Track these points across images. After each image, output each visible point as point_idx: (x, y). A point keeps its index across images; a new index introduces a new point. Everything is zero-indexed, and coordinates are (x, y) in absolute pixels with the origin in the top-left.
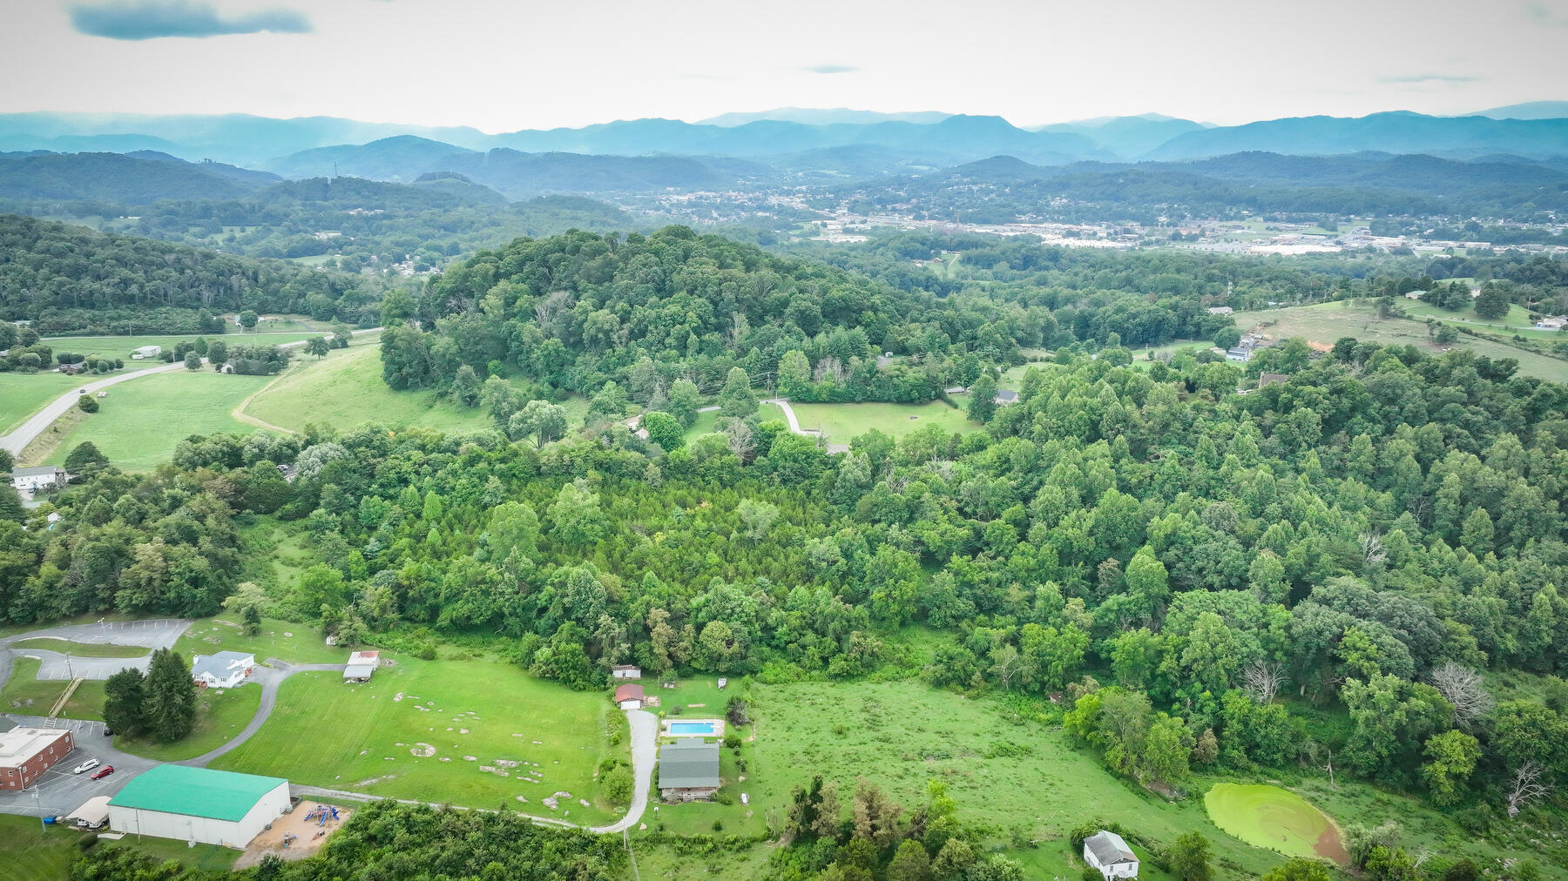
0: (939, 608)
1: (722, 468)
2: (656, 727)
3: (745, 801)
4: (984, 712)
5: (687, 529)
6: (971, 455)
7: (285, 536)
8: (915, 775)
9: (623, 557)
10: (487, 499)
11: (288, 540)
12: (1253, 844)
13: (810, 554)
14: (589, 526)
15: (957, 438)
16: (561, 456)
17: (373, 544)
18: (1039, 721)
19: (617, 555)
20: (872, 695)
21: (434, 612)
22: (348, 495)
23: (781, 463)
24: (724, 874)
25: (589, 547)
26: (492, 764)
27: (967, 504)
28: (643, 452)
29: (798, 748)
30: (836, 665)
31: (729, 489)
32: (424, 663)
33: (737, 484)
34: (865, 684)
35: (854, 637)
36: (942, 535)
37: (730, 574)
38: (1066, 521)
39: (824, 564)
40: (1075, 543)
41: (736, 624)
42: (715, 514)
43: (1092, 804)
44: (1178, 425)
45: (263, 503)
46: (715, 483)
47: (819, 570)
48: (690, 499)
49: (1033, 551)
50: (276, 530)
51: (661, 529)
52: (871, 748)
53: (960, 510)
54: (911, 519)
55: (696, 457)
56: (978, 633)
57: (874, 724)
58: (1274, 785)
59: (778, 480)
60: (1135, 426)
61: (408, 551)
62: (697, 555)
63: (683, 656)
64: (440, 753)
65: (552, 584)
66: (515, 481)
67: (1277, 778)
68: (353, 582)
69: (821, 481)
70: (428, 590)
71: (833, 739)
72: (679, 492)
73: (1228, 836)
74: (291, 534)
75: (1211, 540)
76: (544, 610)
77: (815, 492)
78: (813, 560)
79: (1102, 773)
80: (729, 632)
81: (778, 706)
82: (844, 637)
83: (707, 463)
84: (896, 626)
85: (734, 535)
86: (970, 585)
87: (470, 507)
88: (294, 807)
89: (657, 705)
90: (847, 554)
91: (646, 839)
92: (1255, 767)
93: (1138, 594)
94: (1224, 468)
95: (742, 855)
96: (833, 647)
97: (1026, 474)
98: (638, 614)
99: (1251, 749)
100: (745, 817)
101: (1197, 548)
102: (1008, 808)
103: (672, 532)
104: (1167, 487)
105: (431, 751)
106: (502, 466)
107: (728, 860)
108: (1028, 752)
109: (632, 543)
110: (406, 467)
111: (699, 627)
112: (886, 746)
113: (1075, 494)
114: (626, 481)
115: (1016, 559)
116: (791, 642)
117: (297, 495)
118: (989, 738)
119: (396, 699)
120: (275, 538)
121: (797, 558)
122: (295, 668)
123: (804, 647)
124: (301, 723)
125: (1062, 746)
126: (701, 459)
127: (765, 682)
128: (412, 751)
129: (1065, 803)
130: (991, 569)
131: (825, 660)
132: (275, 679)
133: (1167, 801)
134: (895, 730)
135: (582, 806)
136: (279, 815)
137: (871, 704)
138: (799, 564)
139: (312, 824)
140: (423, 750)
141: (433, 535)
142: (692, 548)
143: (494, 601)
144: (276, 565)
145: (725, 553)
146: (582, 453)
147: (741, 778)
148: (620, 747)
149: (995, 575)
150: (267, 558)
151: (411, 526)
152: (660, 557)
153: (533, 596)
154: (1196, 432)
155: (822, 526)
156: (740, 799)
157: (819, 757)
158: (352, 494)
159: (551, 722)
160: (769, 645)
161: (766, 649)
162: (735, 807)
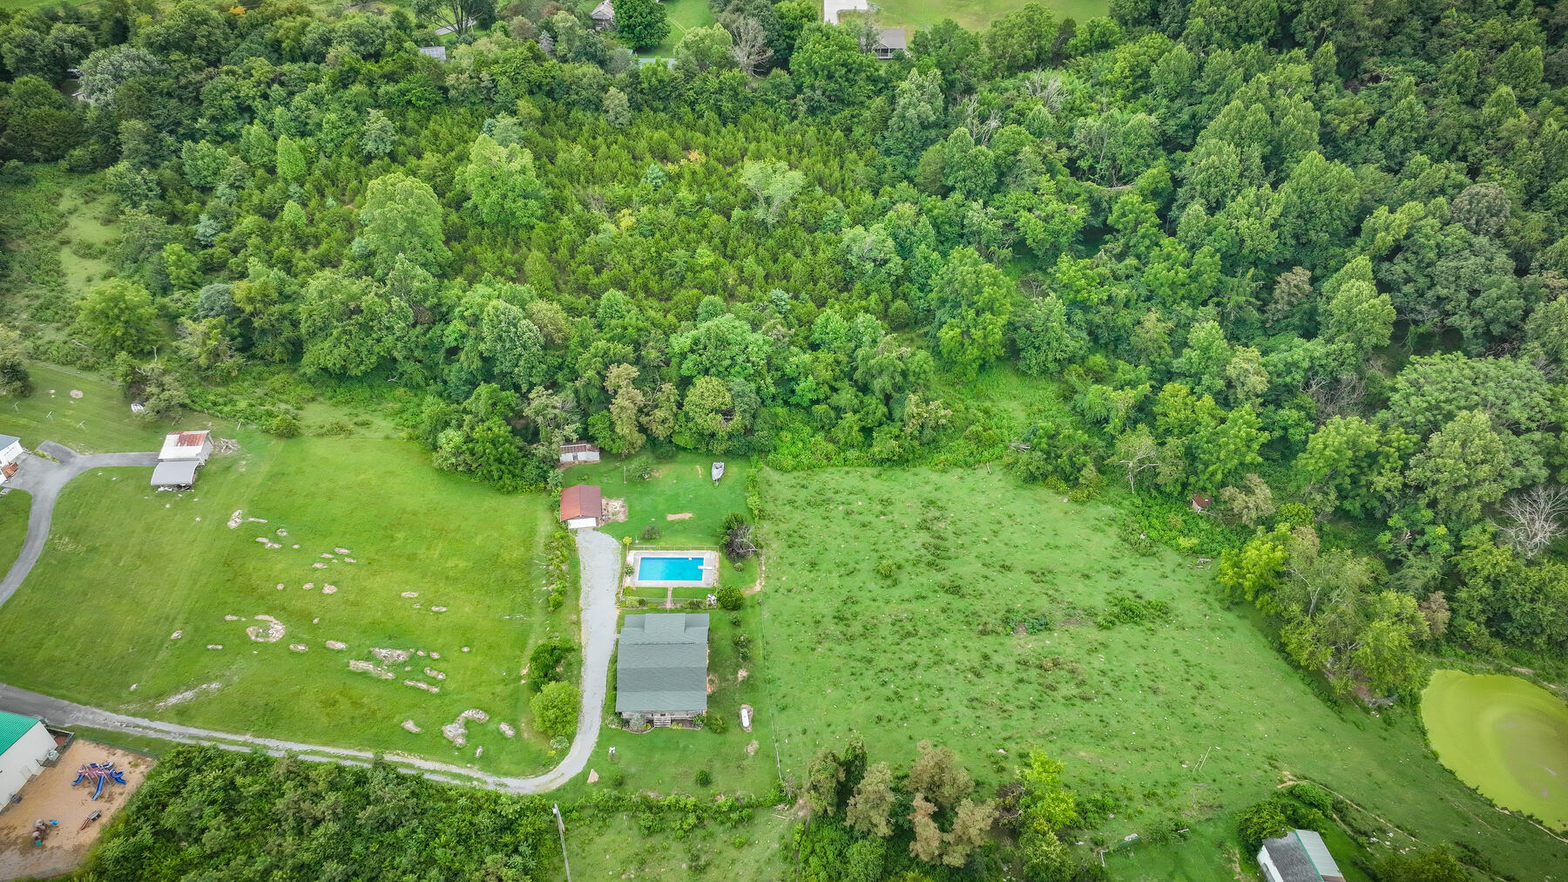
0: (1038, 349)
1: (721, 91)
2: (618, 567)
3: (746, 722)
4: (1096, 529)
5: (667, 201)
6: (1088, 59)
7: (80, 201)
8: (1000, 668)
9: (573, 251)
10: (370, 146)
11: (84, 208)
12: (1500, 803)
13: (849, 250)
14: (520, 203)
15: (1068, 28)
16: (475, 76)
17: (204, 226)
18: (1178, 549)
19: (563, 252)
20: (934, 495)
21: (296, 350)
22: (164, 134)
23: (808, 81)
24: (713, 873)
25: (523, 234)
26: (369, 657)
27: (1083, 155)
28: (602, 63)
29: (825, 607)
30: (884, 444)
31: (730, 126)
32: (277, 445)
33: (745, 117)
34: (924, 471)
35: (912, 404)
36: (1047, 219)
37: (730, 281)
38: (1238, 205)
39: (869, 266)
40: (1248, 242)
41: (738, 382)
42: (710, 171)
43: (1261, 728)
44: (1416, 23)
45: (39, 147)
46: (711, 116)
47: (863, 274)
48: (673, 147)
49: (1184, 255)
50: (67, 191)
51: (627, 202)
52: (931, 609)
53: (1071, 165)
54: (998, 188)
55: (680, 75)
56: (1092, 395)
57: (937, 556)
58: (1523, 676)
59: (803, 108)
60: (1351, 25)
61: (254, 240)
62: (681, 252)
63: (660, 432)
64: (291, 637)
65: (463, 318)
66: (411, 114)
67: (1529, 664)
68: (177, 295)
69: (867, 114)
70: (283, 317)
71: (875, 586)
72: (656, 135)
73: (1461, 785)
74: (90, 197)
75: (1466, 253)
76: (453, 352)
77: (858, 131)
78: (853, 259)
79: (1271, 657)
80: (728, 399)
81: (798, 516)
82: (896, 395)
83: (697, 83)
84: (972, 374)
85: (737, 213)
86: (1085, 307)
87: (345, 159)
88: (62, 749)
89: (621, 518)
90: (904, 250)
91: (597, 806)
92: (1498, 647)
93: (1345, 345)
94: (1487, 111)
95: (741, 833)
96: (879, 414)
97: (1172, 100)
98: (590, 373)
99: (1498, 621)
100: (744, 757)
101: (1443, 265)
102: (1139, 742)
103: (644, 210)
104: (1396, 142)
105: (277, 630)
106: (391, 88)
107: (718, 845)
108: (1163, 611)
109: (589, 228)
110: (246, 88)
111: (685, 383)
112: (958, 603)
113: (1256, 152)
114: (577, 114)
115: (1157, 269)
116: (817, 402)
117: (88, 134)
118: (1104, 583)
119: (232, 524)
120: (64, 205)
121: (829, 254)
122: (85, 460)
123: (838, 410)
124: (88, 572)
125: (1211, 599)
126: (689, 76)
127: (781, 469)
128: (250, 630)
129: (1221, 728)
130: (1117, 278)
131: (867, 431)
132: (51, 482)
133: (1366, 711)
134: (966, 568)
135: (501, 734)
136: (36, 770)
137: (933, 513)
138: (833, 262)
139: (83, 793)
140: (267, 629)
141: (291, 211)
142: (675, 238)
143: (379, 341)
144: (66, 257)
145: (724, 243)
146: (510, 68)
147: (742, 674)
148: (564, 610)
149: (1121, 291)
150: (52, 243)
151: (261, 189)
152: (627, 251)
153: (437, 329)
154: (1442, 35)
155: (867, 198)
156: (739, 716)
157: (856, 628)
158: (171, 132)
159: (462, 564)
160: (786, 403)
161: (781, 411)
162: (732, 736)
